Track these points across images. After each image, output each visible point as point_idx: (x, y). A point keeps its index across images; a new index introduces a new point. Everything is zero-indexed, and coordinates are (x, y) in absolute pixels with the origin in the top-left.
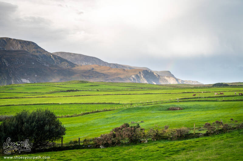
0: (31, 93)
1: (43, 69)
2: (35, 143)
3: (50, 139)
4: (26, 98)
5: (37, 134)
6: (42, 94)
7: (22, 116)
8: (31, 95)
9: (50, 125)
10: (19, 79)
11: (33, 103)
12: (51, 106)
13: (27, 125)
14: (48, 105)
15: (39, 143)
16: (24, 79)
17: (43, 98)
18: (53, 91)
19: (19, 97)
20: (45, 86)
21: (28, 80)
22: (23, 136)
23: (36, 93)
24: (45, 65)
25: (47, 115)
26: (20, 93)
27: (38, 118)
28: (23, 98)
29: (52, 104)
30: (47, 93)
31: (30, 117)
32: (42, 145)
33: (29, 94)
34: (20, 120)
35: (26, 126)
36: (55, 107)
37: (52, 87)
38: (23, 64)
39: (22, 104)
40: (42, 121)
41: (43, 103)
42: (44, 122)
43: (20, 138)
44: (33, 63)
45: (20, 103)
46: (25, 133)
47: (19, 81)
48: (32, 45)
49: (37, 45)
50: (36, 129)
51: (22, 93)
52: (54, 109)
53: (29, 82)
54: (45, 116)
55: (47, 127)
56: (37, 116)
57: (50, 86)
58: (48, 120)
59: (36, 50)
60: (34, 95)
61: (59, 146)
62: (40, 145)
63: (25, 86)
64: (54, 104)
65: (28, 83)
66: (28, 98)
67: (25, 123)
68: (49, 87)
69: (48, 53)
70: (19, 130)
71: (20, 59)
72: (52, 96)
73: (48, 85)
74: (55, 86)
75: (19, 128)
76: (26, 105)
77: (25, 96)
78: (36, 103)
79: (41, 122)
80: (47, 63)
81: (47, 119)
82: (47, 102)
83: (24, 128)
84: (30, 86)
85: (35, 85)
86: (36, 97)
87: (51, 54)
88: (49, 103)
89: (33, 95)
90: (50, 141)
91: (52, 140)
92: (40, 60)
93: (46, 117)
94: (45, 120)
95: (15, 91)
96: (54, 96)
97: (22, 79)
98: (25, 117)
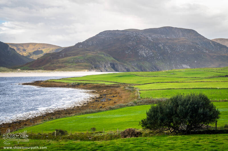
0: (190, 78)
1: (202, 55)
2: (190, 125)
3: (204, 122)
4: (186, 82)
5: (191, 117)
6: (201, 79)
7: (178, 99)
8: (190, 80)
9: (204, 109)
10: (180, 64)
11: (192, 88)
12: (210, 90)
13: (182, 107)
14: (206, 89)
15: (194, 125)
16: (184, 64)
17: (202, 83)
18: (212, 76)
19: (180, 81)
20: (204, 71)
21: (188, 66)
22: (177, 118)
23: (195, 78)
24: (205, 51)
25: (201, 99)
26: (181, 77)
27: (192, 101)
28: (183, 82)
29: (210, 88)
30: (206, 78)
31: (185, 101)
32: (196, 127)
33: (189, 79)
34: (175, 103)
35: (180, 109)
36: (213, 91)
37: (210, 72)
38: (184, 51)
39: (181, 88)
40: (196, 104)
41: (201, 87)
42: (198, 105)
43: (175, 120)
44: (193, 50)
45: (180, 87)
46: (180, 115)
47: (180, 67)
48: (192, 32)
49: (197, 33)
50: (190, 111)
51: (183, 77)
52: (212, 93)
53: (189, 67)
54: (199, 99)
55: (201, 111)
56: (191, 100)
57: (209, 71)
58: (202, 104)
59: (196, 37)
60: (194, 80)
61: (213, 129)
62: (194, 128)
63: (185, 71)
64: (212, 88)
65: (188, 69)
66: (188, 82)
67: (180, 106)
68: (208, 73)
69: (208, 39)
70: (174, 112)
71: (181, 46)
72: (211, 81)
73: (207, 70)
74: (214, 71)
75: (174, 110)
76: (185, 89)
77: (185, 80)
78: (195, 88)
79: (196, 106)
80: (206, 50)
81: (201, 102)
82: (206, 87)
83: (178, 111)
84: (190, 71)
85: (195, 71)
86: (195, 82)
87: (211, 41)
88: (208, 87)
89: (192, 80)
90: (204, 124)
91: (206, 123)
92: (200, 46)
93: (200, 101)
94: (199, 104)
95: (176, 76)
96: (213, 81)
97: (182, 65)
98: (180, 100)
